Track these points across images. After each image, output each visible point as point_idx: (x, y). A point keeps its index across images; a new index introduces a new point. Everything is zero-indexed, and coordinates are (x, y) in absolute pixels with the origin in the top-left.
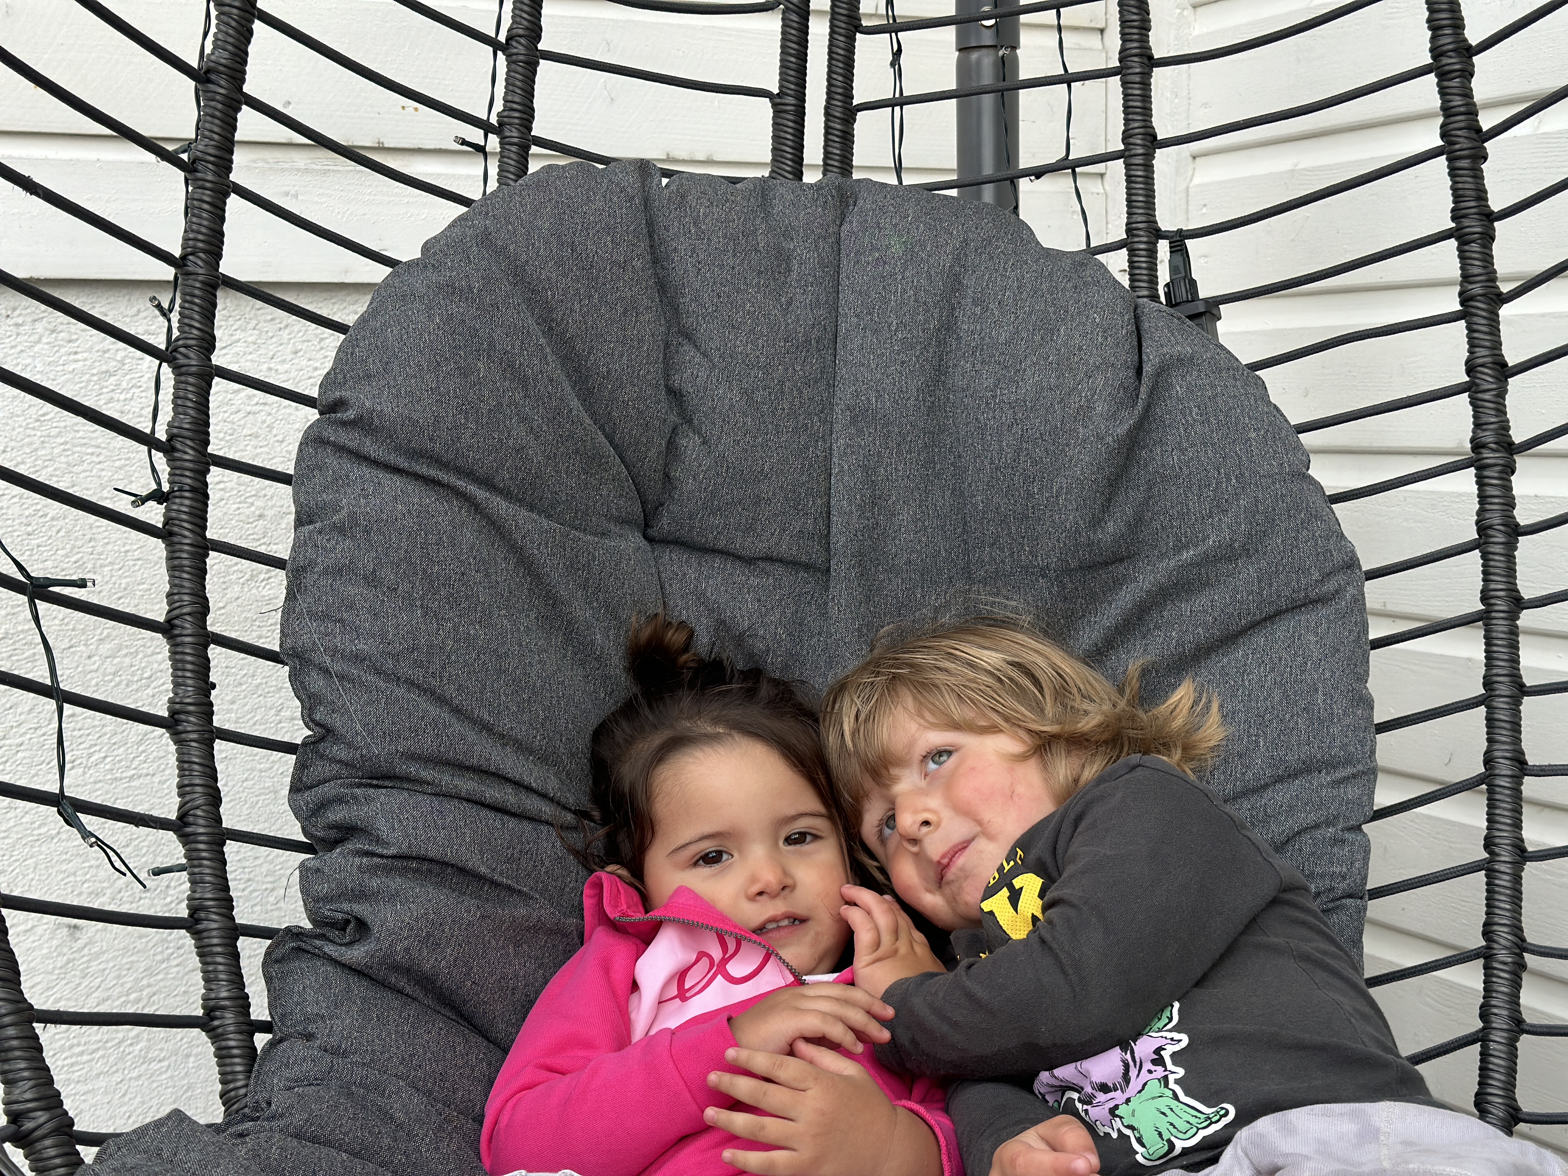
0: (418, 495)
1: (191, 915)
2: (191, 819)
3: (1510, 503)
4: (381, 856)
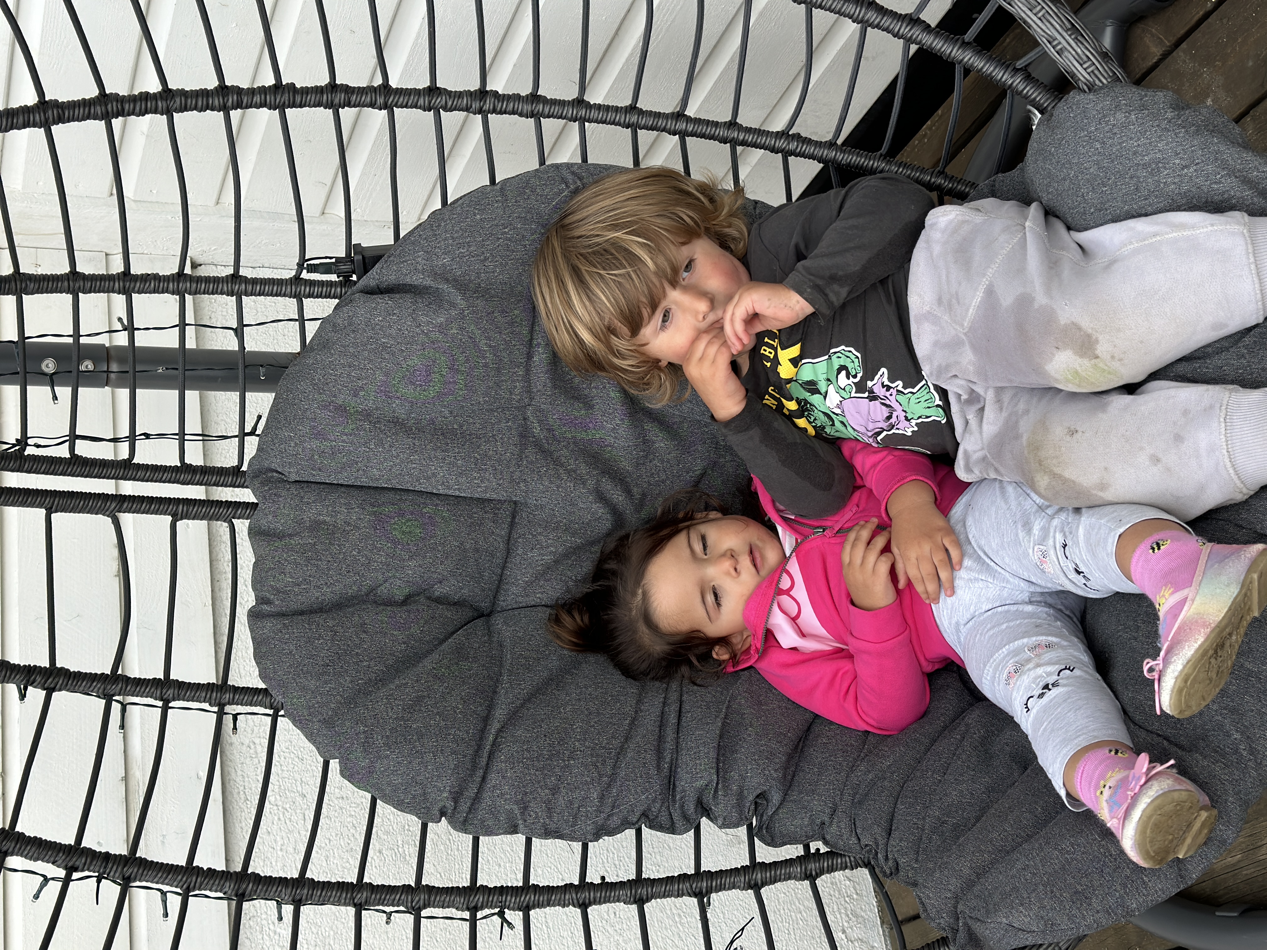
0: (500, 764)
1: (752, 888)
2: (697, 890)
3: (517, 97)
4: (717, 784)
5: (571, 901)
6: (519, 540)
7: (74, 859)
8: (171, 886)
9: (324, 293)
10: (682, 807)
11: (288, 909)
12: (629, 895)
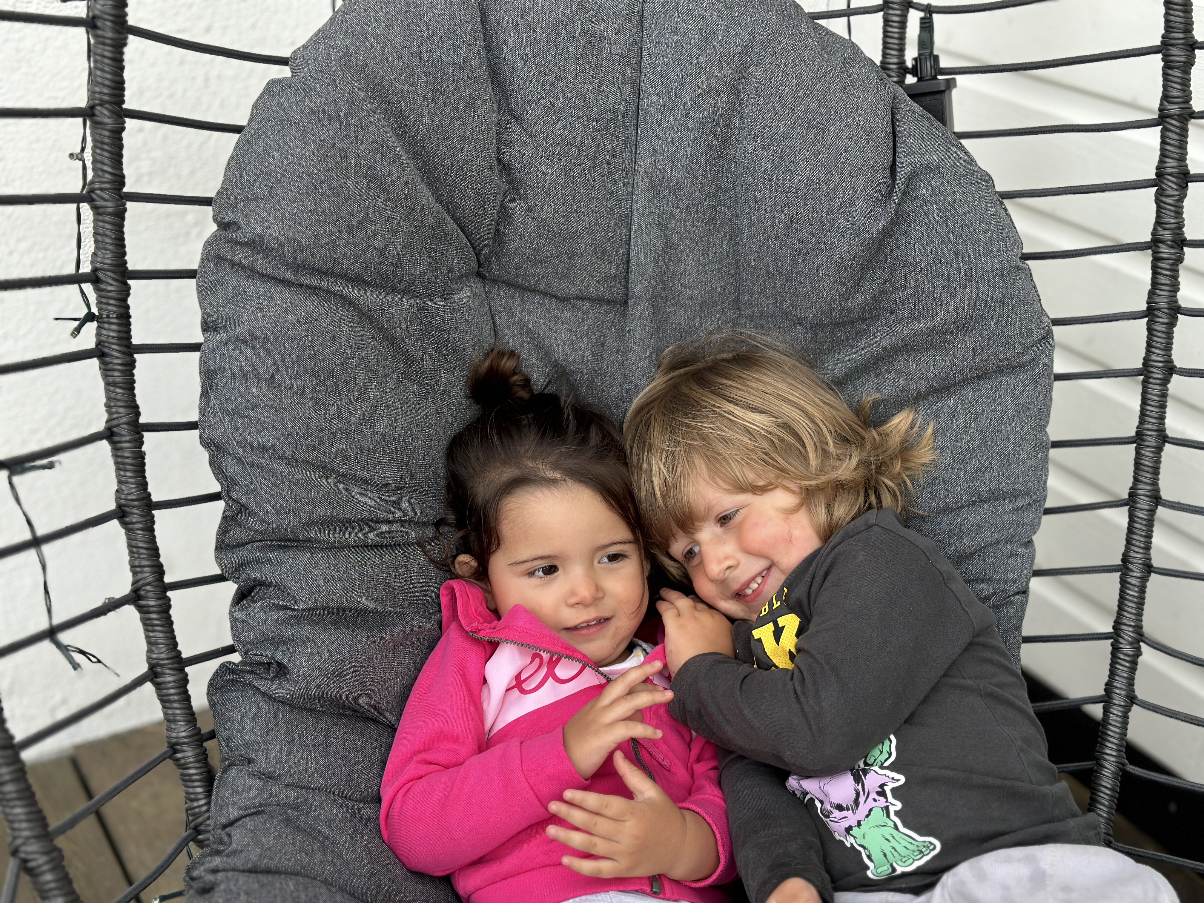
1: (151, 671)
2: (142, 593)
3: (1175, 288)
4: (293, 610)
5: (115, 416)
6: (581, 313)
9: (888, 42)
10: (257, 561)
11: (79, 9)
12: (130, 497)
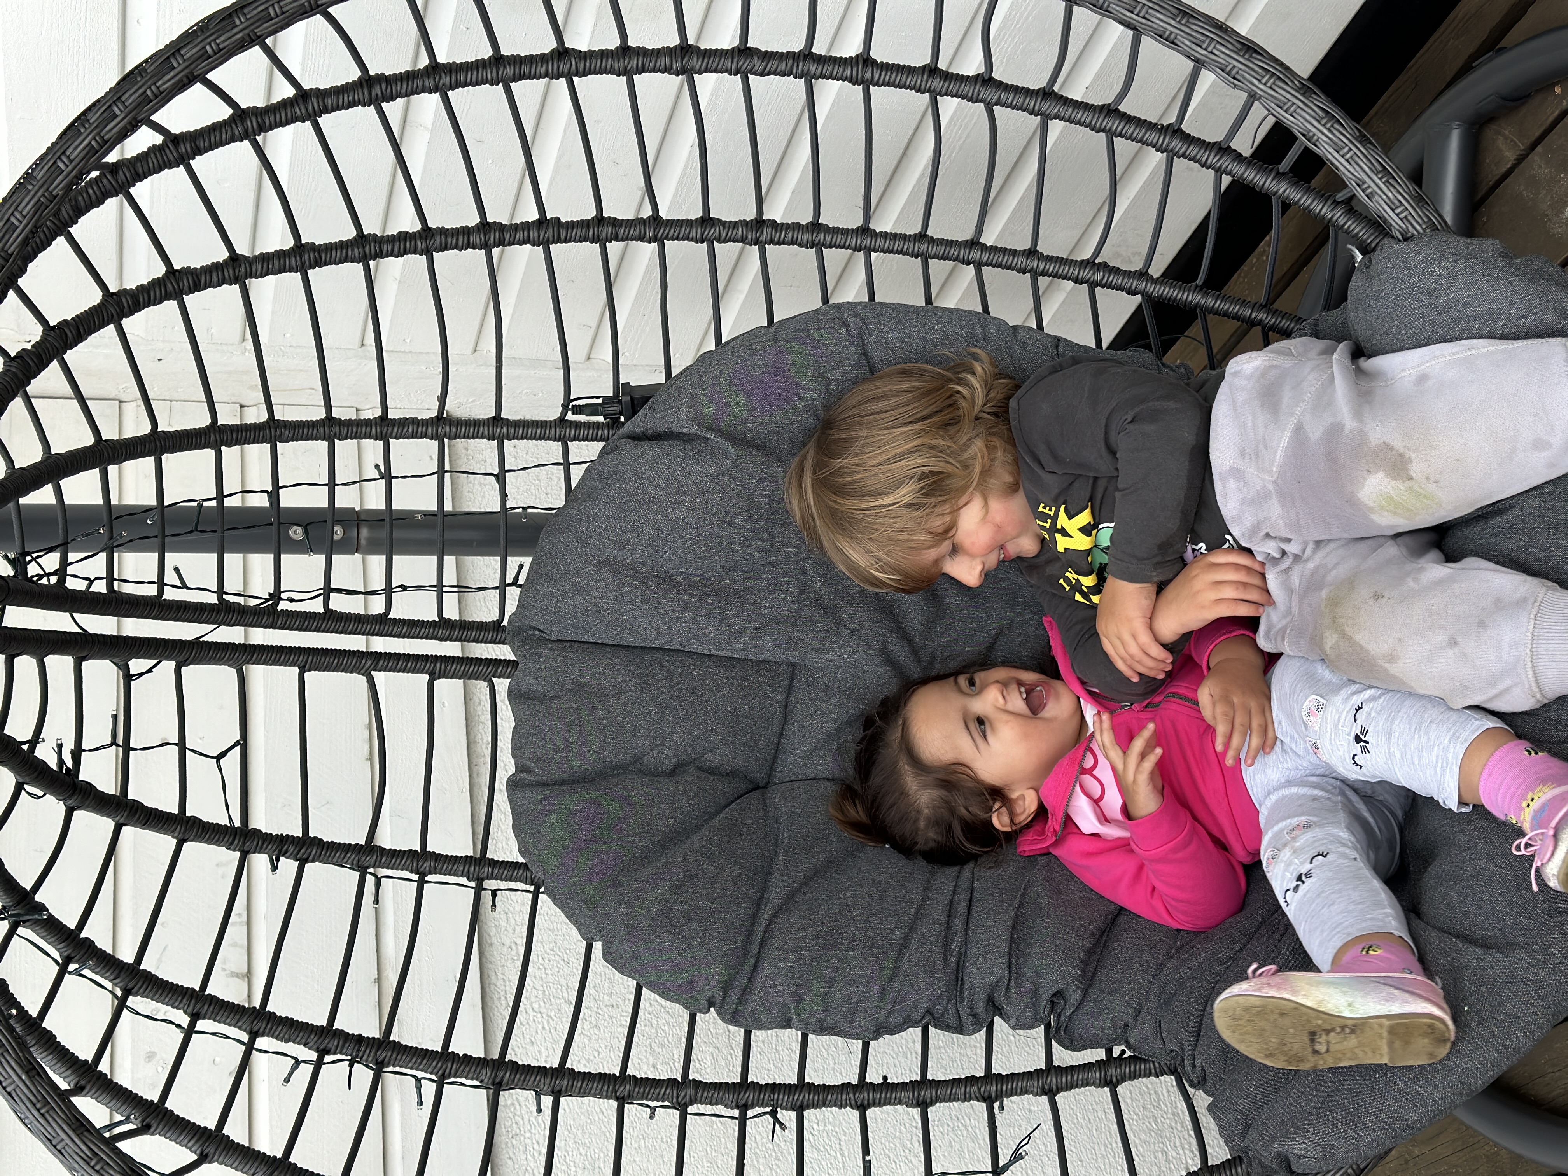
0: (773, 952)
1: (1046, 1094)
3: (796, 226)
4: (1009, 980)
5: (848, 1102)
6: (798, 705)
7: (326, 1041)
8: (426, 1072)
9: (590, 436)
10: (971, 1005)
11: (547, 1101)
12: (911, 1097)
